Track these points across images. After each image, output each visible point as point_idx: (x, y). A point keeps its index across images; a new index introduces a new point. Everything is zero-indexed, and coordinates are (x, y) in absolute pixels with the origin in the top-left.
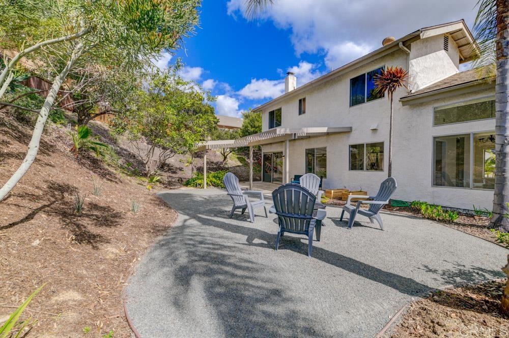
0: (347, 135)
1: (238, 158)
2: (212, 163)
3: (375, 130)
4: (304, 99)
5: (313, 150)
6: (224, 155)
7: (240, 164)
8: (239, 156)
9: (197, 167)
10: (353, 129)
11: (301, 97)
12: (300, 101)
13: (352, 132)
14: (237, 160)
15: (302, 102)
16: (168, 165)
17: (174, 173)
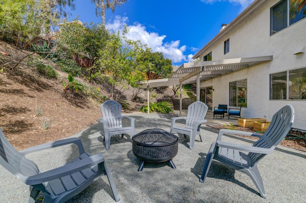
0: (267, 64)
1: (187, 93)
2: (168, 96)
3: (299, 54)
4: (228, 40)
5: (235, 83)
6: (174, 91)
7: (188, 97)
8: (188, 92)
9: (158, 99)
10: (274, 57)
11: (226, 39)
12: (225, 42)
13: (273, 60)
14: (186, 94)
15: (226, 43)
16: (140, 98)
17: (143, 103)
